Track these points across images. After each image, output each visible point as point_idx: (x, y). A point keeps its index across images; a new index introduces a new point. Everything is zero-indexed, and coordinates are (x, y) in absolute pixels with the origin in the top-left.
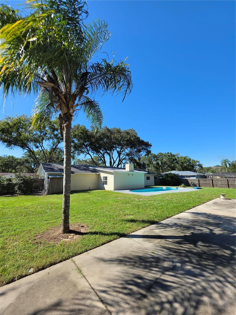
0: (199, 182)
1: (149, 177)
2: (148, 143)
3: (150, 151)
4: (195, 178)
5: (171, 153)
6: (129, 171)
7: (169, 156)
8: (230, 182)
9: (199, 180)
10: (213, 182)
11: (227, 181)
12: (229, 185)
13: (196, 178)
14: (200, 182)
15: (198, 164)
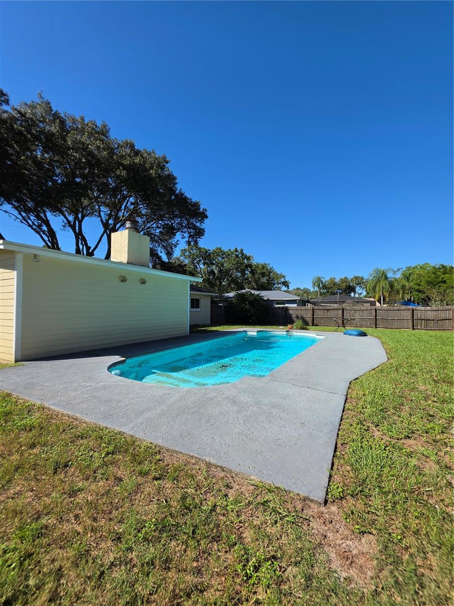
0: (313, 315)
1: (198, 300)
2: (197, 205)
3: (201, 229)
4: (295, 305)
5: (242, 250)
6: (126, 262)
7: (237, 256)
8: (379, 315)
9: (313, 310)
10: (343, 315)
11: (373, 312)
12: (378, 322)
13: (297, 306)
14: (315, 314)
15: (282, 280)
